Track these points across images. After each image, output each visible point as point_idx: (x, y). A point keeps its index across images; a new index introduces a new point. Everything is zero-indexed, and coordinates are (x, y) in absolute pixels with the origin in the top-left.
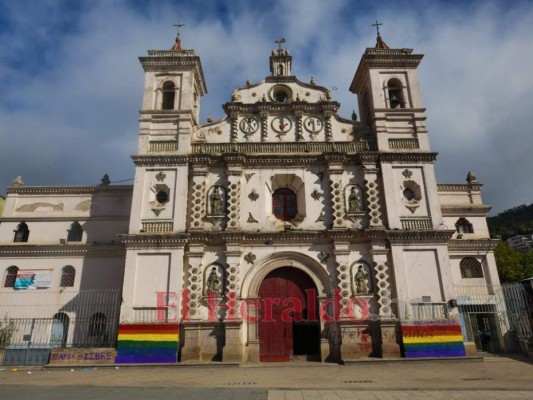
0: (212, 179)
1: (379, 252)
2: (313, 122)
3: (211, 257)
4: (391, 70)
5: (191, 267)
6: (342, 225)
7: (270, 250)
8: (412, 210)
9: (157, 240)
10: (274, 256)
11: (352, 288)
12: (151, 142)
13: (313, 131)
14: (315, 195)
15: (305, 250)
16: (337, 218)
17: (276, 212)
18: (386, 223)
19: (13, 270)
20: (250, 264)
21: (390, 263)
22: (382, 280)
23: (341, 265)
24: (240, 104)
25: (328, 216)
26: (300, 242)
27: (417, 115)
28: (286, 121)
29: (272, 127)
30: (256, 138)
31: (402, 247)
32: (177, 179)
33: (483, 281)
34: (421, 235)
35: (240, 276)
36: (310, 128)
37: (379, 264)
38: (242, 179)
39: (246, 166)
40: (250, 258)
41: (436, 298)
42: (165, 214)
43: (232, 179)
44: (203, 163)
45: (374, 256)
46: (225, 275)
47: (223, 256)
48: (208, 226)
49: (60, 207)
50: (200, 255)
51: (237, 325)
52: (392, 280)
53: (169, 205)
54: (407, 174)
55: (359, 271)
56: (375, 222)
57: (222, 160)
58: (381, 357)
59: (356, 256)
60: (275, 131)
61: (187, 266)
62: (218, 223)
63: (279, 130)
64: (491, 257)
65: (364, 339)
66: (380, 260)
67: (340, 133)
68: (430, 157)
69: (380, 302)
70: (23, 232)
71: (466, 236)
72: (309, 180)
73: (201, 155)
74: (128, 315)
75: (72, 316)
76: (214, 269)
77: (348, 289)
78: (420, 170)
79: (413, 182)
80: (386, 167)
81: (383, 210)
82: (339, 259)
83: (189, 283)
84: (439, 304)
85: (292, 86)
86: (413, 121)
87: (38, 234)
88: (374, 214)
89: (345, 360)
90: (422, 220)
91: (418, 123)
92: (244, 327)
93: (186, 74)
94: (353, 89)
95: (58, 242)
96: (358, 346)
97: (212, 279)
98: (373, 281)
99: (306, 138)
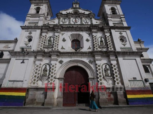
1: (113, 60)
2: (86, 20)
3: (45, 61)
4: (111, 5)
5: (36, 64)
6: (98, 50)
8: (124, 45)
10: (71, 61)
11: (103, 74)
12: (29, 23)
15: (83, 59)
16: (96, 47)
18: (115, 49)
20: (61, 65)
22: (116, 71)
23: (98, 64)
25: (92, 47)
26: (81, 56)
28: (77, 19)
29: (72, 21)
30: (67, 23)
31: (122, 58)
35: (56, 69)
36: (85, 21)
37: (113, 64)
38: (60, 34)
40: (61, 62)
41: (139, 78)
42: (30, 45)
45: (111, 61)
46: (50, 68)
52: (120, 71)
53: (31, 42)
54: (121, 33)
55: (106, 67)
56: (111, 49)
57: (53, 28)
58: (118, 105)
62: (50, 49)
63: (75, 22)
65: (109, 96)
67: (96, 23)
68: (128, 28)
69: (115, 80)
72: (85, 35)
74: (5, 84)
76: (46, 66)
77: (101, 74)
78: (125, 32)
79: (123, 36)
80: (113, 31)
81: (114, 45)
82: (97, 62)
83: (35, 71)
84: (141, 81)
86: (121, 18)
88: (110, 46)
89: (102, 106)
90: (128, 48)
93: (44, 5)
96: (107, 100)
97: (45, 70)
98: (112, 71)
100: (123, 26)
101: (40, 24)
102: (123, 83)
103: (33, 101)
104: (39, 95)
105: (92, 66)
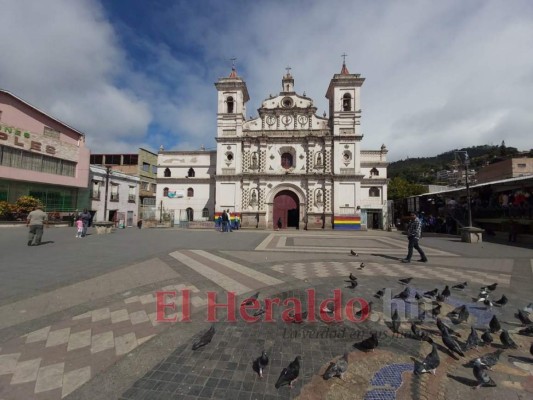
0: (254, 148)
1: (328, 185)
2: (303, 119)
3: (253, 185)
4: (347, 88)
5: (244, 189)
6: (312, 172)
7: (279, 183)
8: (347, 164)
9: (229, 178)
10: (280, 186)
12: (223, 130)
13: (301, 124)
14: (301, 157)
15: (295, 183)
16: (310, 168)
17: (283, 165)
18: (333, 171)
19: (166, 189)
20: (270, 189)
21: (332, 190)
22: (329, 197)
23: (310, 189)
24: (266, 109)
25: (307, 167)
26: (293, 179)
27: (357, 115)
28: (289, 118)
29: (282, 121)
30: (274, 127)
31: (339, 182)
32: (236, 149)
33: (379, 198)
34: (349, 177)
35: (265, 194)
37: (327, 190)
38: (267, 149)
39: (269, 142)
40: (270, 186)
42: (232, 166)
43: (262, 149)
44: (249, 141)
45: (326, 186)
47: (258, 185)
48: (251, 171)
49: (183, 161)
50: (248, 184)
51: (264, 214)
52: (333, 197)
53: (233, 161)
54: (347, 147)
56: (328, 170)
57: (257, 140)
58: (325, 228)
59: (318, 186)
60: (283, 124)
61: (242, 189)
63: (286, 123)
64: (385, 187)
65: (318, 221)
66: (328, 188)
67: (317, 124)
68: (359, 138)
69: (326, 206)
70: (168, 173)
71: (374, 177)
72: (299, 149)
73: (247, 137)
74: (219, 209)
75: (194, 209)
78: (353, 145)
79: (349, 151)
80: (336, 143)
81: (332, 165)
82: (309, 187)
83: (243, 196)
85: (293, 97)
86: (354, 118)
87: (176, 173)
88: (328, 166)
90: (350, 170)
91: (356, 119)
92: (267, 215)
93: (238, 92)
94: (327, 96)
95: (184, 177)
96: (315, 223)
97: (254, 195)
98: (324, 197)
99: (299, 127)
100: (352, 135)
101: (239, 133)
102: (333, 210)
103: (247, 224)
104: (252, 219)
105: (304, 191)
